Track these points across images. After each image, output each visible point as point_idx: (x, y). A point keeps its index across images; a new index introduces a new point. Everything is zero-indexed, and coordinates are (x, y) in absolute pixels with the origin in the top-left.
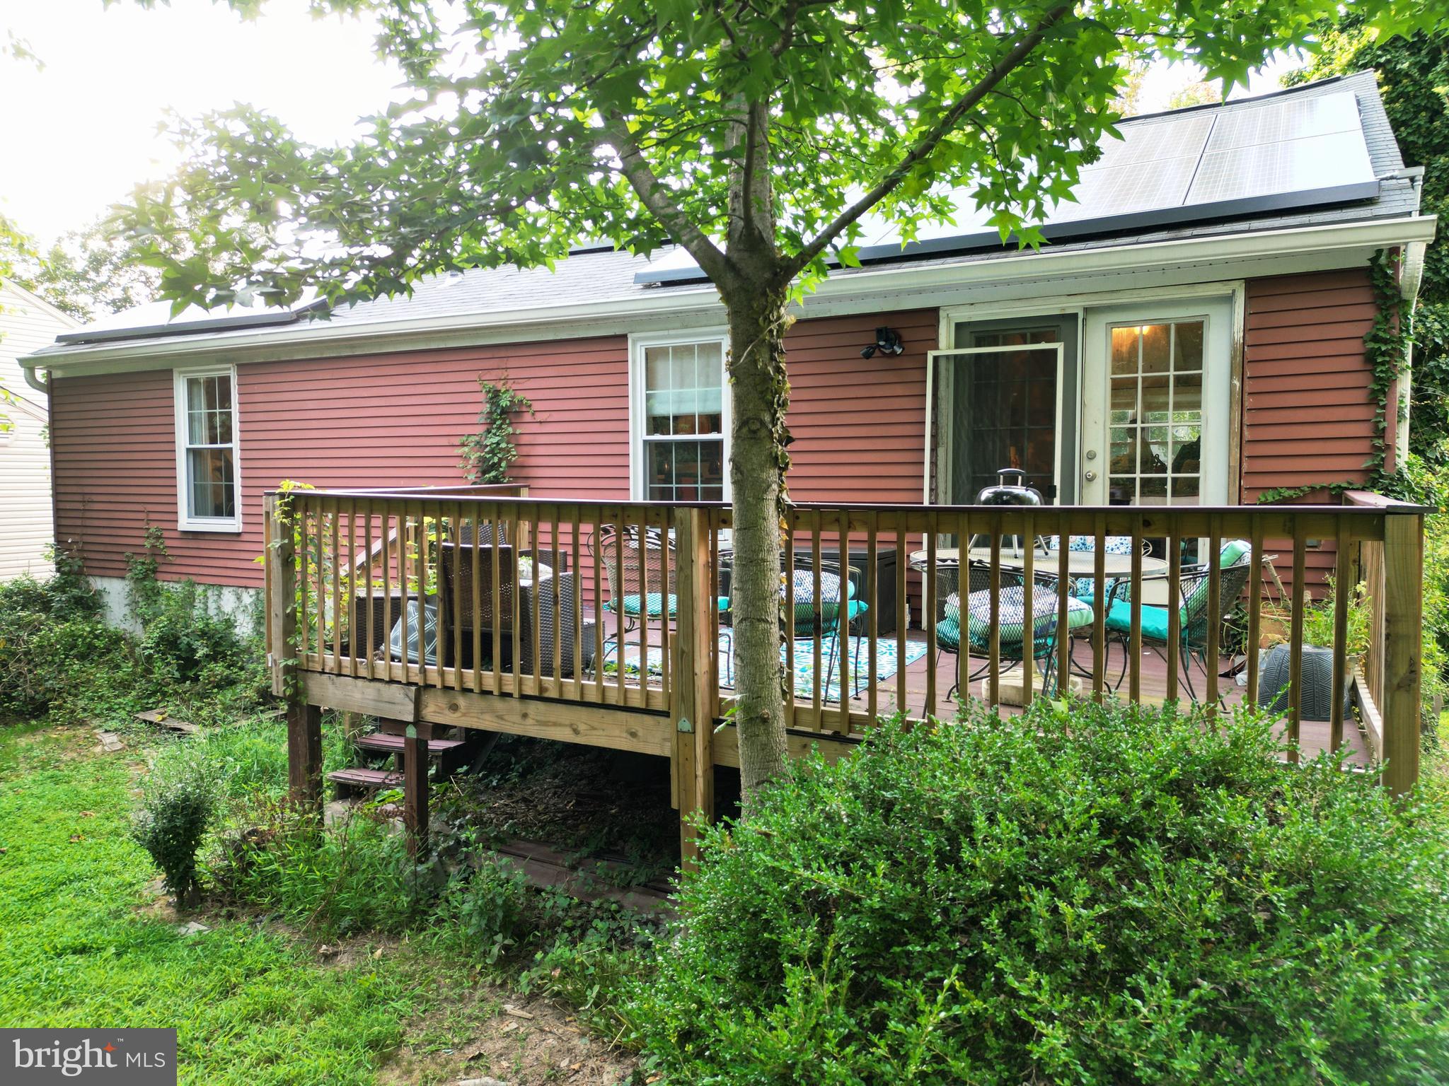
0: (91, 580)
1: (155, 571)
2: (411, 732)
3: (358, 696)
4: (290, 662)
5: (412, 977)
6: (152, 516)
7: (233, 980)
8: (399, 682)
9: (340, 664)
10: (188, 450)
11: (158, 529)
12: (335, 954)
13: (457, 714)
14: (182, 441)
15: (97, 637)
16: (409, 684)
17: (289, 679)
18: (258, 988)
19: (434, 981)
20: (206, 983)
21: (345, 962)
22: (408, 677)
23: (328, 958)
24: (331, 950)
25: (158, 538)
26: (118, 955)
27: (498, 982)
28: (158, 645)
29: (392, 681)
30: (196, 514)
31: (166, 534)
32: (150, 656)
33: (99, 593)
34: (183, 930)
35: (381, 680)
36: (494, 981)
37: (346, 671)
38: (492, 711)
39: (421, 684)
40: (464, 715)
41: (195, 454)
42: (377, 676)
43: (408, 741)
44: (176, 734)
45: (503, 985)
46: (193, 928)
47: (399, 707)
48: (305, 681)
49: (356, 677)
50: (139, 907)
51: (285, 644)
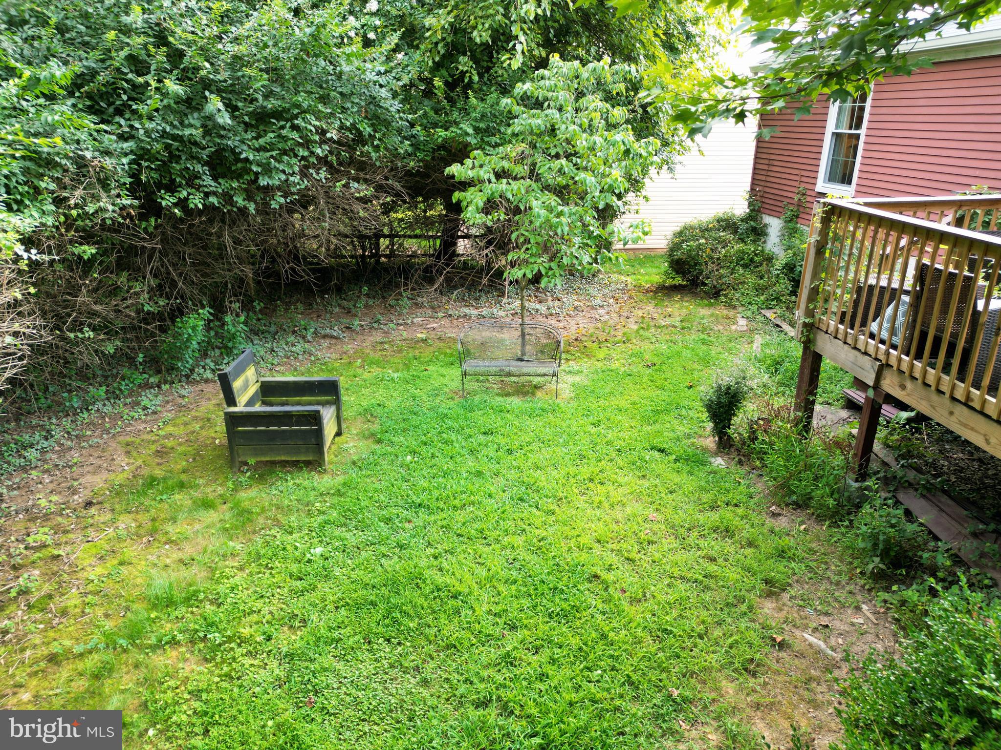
0: (764, 216)
1: (797, 217)
2: (871, 393)
3: (843, 356)
4: (807, 321)
5: (815, 552)
6: (804, 179)
7: (719, 503)
8: (870, 356)
9: (837, 330)
10: (833, 133)
11: (805, 189)
12: (779, 515)
13: (904, 393)
14: (831, 127)
15: (756, 255)
16: (877, 359)
17: (805, 331)
18: (727, 514)
19: (826, 563)
20: (706, 498)
21: (783, 523)
22: (876, 354)
23: (774, 515)
24: (778, 511)
25: (804, 194)
26: (676, 460)
27: (867, 587)
28: (784, 268)
29: (866, 353)
30: (829, 180)
31: (809, 193)
32: (778, 275)
33: (766, 226)
34: (713, 460)
35: (859, 350)
36: (865, 585)
37: (840, 336)
38: (929, 401)
39: (884, 362)
40: (908, 395)
41: (837, 136)
42: (858, 346)
43: (867, 398)
44: (779, 329)
45: (870, 590)
46: (719, 462)
47: (865, 373)
48: (815, 335)
49: (845, 343)
50: (700, 436)
51: (807, 307)
